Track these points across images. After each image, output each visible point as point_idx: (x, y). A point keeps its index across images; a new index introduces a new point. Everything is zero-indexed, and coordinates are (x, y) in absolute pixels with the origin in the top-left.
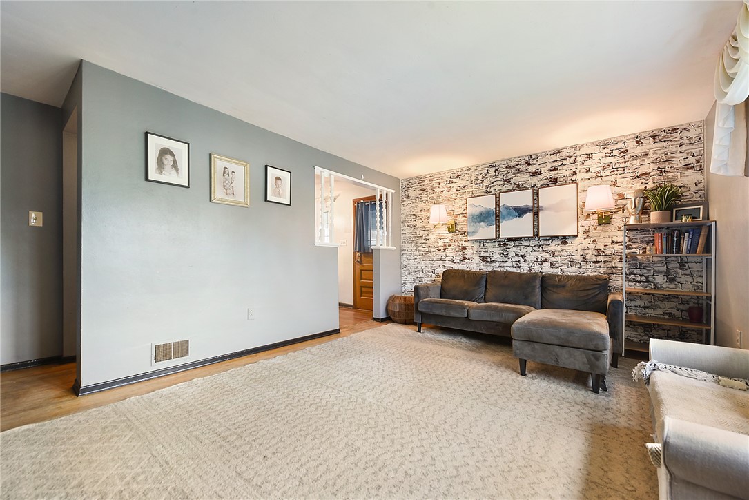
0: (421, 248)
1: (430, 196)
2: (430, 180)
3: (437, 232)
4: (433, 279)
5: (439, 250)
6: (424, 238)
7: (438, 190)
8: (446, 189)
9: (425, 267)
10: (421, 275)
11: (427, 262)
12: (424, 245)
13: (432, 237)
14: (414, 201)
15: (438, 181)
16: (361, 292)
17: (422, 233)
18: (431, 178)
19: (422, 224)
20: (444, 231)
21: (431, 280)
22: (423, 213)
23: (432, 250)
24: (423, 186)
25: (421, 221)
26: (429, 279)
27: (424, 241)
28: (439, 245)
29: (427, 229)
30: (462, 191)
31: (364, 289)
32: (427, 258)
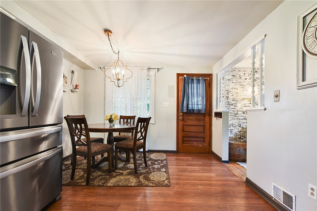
0: (231, 111)
1: (238, 80)
2: (239, 71)
3: (243, 102)
4: (239, 130)
5: (244, 113)
6: (234, 105)
7: (243, 78)
8: (248, 78)
9: (235, 123)
10: (232, 128)
11: (236, 121)
12: (234, 110)
13: (239, 105)
14: (227, 82)
15: (244, 72)
16: (183, 141)
17: (233, 102)
18: (239, 70)
19: (233, 97)
20: (246, 102)
21: (238, 131)
22: (233, 90)
23: (239, 113)
24: (234, 73)
25: (232, 95)
26: (237, 130)
27: (233, 107)
28: (244, 110)
29: (236, 100)
30: (257, 80)
31: (185, 139)
32: (236, 118)
